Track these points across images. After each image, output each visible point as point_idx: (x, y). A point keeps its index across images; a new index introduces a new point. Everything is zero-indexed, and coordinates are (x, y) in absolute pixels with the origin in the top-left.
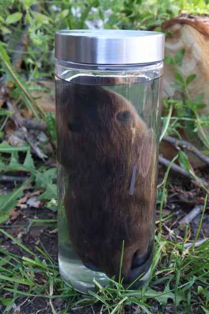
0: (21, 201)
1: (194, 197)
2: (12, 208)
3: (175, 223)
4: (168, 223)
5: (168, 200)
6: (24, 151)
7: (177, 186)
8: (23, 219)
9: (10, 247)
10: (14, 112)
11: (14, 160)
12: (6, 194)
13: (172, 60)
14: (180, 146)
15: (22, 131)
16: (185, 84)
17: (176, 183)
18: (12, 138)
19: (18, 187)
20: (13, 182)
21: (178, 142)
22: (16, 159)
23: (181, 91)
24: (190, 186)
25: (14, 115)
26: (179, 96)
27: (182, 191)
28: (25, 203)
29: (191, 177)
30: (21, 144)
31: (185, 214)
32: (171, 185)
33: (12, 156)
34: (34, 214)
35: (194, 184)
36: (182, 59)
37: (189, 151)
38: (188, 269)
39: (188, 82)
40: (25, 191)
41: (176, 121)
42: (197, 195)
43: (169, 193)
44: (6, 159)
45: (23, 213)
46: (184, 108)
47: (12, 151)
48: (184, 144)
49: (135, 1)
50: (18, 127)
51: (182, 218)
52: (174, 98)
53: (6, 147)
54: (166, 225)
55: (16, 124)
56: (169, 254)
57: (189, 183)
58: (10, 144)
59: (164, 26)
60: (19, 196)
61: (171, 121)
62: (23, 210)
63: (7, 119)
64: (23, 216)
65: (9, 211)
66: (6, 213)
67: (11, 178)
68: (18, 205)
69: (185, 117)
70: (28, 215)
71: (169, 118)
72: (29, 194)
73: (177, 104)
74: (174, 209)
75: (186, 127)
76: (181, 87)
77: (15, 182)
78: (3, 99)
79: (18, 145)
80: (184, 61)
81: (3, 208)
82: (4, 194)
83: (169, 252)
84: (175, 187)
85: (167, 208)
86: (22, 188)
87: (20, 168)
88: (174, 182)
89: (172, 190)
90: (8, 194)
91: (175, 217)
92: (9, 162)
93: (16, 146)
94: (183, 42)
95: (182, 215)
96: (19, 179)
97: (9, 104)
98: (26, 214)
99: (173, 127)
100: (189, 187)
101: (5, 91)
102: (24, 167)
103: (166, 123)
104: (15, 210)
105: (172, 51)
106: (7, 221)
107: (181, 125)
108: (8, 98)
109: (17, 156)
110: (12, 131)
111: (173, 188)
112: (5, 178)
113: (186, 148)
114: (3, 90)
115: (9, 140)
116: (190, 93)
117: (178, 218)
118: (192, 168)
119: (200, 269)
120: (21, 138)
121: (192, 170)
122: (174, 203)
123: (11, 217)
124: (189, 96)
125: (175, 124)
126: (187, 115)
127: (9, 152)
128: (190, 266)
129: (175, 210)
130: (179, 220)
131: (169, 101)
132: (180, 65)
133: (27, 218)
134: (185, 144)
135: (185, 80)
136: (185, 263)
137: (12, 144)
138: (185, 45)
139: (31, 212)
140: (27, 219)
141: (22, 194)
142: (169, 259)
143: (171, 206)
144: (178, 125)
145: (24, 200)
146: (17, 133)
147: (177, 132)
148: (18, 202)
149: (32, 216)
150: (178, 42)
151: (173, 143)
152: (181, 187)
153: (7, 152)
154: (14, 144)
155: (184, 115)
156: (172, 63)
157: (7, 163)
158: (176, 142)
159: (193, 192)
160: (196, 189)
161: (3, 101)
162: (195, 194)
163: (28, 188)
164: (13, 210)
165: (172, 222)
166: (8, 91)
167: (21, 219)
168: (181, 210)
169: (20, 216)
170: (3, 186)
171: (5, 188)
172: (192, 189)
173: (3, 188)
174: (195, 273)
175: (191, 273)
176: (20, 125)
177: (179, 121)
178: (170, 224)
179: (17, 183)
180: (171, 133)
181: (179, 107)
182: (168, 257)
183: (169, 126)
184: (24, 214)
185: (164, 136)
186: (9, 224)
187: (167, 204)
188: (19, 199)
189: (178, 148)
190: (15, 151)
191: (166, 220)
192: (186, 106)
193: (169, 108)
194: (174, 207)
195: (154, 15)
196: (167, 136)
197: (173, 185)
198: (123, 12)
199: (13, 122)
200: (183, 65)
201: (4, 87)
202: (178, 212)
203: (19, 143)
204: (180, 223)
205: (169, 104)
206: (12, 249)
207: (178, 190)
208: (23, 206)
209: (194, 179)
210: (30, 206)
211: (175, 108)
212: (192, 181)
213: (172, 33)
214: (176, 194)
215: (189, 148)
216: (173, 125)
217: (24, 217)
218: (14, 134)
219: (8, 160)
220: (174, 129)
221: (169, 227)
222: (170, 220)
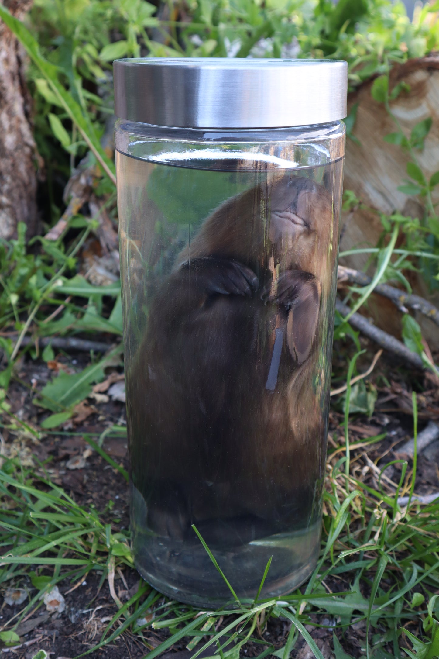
0: (97, 388)
1: (428, 405)
2: (78, 401)
3: (386, 453)
4: (373, 453)
5: (376, 408)
6: (113, 296)
7: (398, 381)
8: (98, 422)
9: (66, 475)
10: (101, 221)
11: (91, 310)
12: (73, 372)
13: (404, 140)
14: (407, 305)
15: (112, 258)
16: (427, 188)
17: (395, 377)
18: (95, 271)
19: (97, 361)
20: (88, 352)
21: (403, 298)
22: (97, 309)
23: (418, 201)
24: (422, 383)
25: (100, 228)
26: (414, 212)
27: (405, 393)
28: (105, 392)
29: (425, 367)
30: (109, 283)
31: (408, 437)
32: (385, 380)
33: (90, 302)
34: (119, 415)
35: (429, 381)
36: (424, 139)
37: (425, 316)
38: (405, 548)
39: (433, 184)
40: (108, 370)
41: (403, 257)
42: (434, 403)
43: (381, 394)
44: (77, 308)
45: (99, 410)
46: (421, 232)
47: (91, 294)
48: (416, 303)
49: (344, 28)
50: (105, 250)
51: (401, 444)
52: (403, 213)
53: (81, 286)
54: (369, 457)
55: (103, 244)
56: (369, 515)
57: (421, 378)
58: (89, 281)
59: (396, 75)
60: (96, 378)
61: (394, 257)
62: (102, 404)
63: (86, 234)
64: (98, 415)
65: (73, 405)
66: (68, 408)
67: (86, 344)
68: (92, 395)
69: (422, 250)
70: (108, 415)
71: (390, 250)
72: (115, 376)
73: (408, 225)
74: (388, 425)
75: (422, 270)
76: (418, 192)
77: (92, 352)
78: (82, 196)
79: (104, 284)
80: (428, 143)
81: (63, 398)
82: (68, 372)
83: (368, 509)
84: (394, 383)
85: (374, 423)
86: (104, 363)
87: (102, 326)
88: (391, 374)
89: (387, 389)
90: (76, 371)
91: (389, 440)
92: (83, 314)
93: (100, 285)
94: (429, 106)
95: (402, 439)
96: (100, 346)
97: (93, 208)
98: (105, 413)
99: (397, 268)
100: (419, 386)
101: (87, 182)
102: (110, 325)
103: (383, 260)
104: (85, 405)
105: (406, 124)
106: (67, 424)
107: (414, 265)
108: (93, 198)
109: (100, 304)
110: (96, 257)
111: (389, 386)
112: (74, 343)
113: (420, 310)
114: (83, 181)
115: (87, 274)
116: (435, 206)
117: (394, 444)
118: (427, 350)
119: (428, 552)
120: (111, 271)
121: (429, 353)
122: (388, 414)
123: (75, 416)
124: (433, 211)
125: (402, 263)
126: (426, 246)
127: (85, 296)
128: (408, 543)
129: (389, 427)
130: (395, 449)
131: (393, 218)
132: (421, 151)
133: (105, 420)
134: (418, 303)
135: (427, 179)
136: (398, 536)
137: (93, 282)
138: (433, 113)
139: (114, 410)
140: (106, 423)
141: (102, 375)
142: (367, 524)
143: (381, 419)
144: (408, 265)
145: (104, 386)
146: (104, 261)
147: (404, 278)
148: (91, 390)
149: (115, 419)
150: (419, 105)
151: (395, 299)
152: (404, 385)
153: (82, 295)
154: (96, 281)
155: (420, 246)
156: (404, 145)
157: (79, 315)
158: (400, 296)
159: (426, 396)
160: (433, 391)
161: (83, 200)
162: (431, 399)
163: (115, 364)
164: (82, 404)
165: (382, 452)
166: (91, 183)
167: (95, 421)
168: (400, 430)
169: (93, 416)
170: (69, 357)
171: (75, 362)
172: (426, 390)
173: (70, 362)
174: (417, 558)
175: (410, 557)
176: (111, 247)
177: (409, 258)
178: (376, 454)
179: (96, 353)
180: (393, 280)
181: (411, 230)
182: (365, 521)
183: (389, 266)
184: (101, 412)
185: (377, 285)
186: (70, 430)
187: (374, 414)
188: (94, 384)
189: (404, 309)
190: (95, 295)
191: (371, 445)
192: (425, 230)
193: (392, 231)
194: (386, 421)
195: (376, 55)
196: (383, 284)
197: (390, 379)
198: (318, 47)
199: (98, 241)
200: (426, 151)
201: (86, 176)
202: (394, 433)
203: (106, 279)
204: (396, 454)
205: (393, 224)
206: (68, 478)
207: (399, 390)
208: (100, 398)
209: (431, 372)
210: (114, 398)
211: (404, 231)
212: (428, 375)
213: (408, 87)
214: (393, 396)
215: (425, 310)
216: (396, 264)
217: (101, 418)
218: (99, 264)
219: (81, 309)
220: (399, 272)
221: (373, 461)
222: (378, 447)
